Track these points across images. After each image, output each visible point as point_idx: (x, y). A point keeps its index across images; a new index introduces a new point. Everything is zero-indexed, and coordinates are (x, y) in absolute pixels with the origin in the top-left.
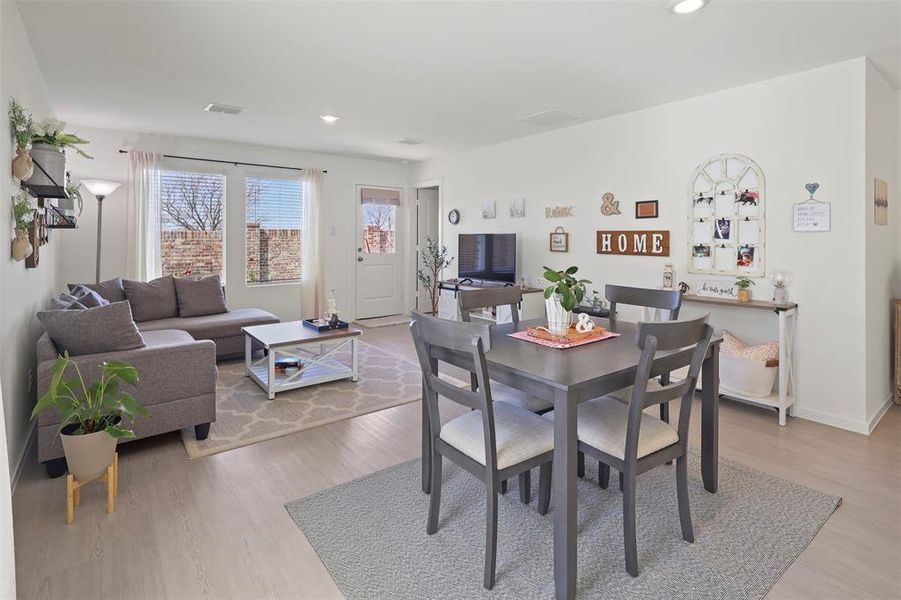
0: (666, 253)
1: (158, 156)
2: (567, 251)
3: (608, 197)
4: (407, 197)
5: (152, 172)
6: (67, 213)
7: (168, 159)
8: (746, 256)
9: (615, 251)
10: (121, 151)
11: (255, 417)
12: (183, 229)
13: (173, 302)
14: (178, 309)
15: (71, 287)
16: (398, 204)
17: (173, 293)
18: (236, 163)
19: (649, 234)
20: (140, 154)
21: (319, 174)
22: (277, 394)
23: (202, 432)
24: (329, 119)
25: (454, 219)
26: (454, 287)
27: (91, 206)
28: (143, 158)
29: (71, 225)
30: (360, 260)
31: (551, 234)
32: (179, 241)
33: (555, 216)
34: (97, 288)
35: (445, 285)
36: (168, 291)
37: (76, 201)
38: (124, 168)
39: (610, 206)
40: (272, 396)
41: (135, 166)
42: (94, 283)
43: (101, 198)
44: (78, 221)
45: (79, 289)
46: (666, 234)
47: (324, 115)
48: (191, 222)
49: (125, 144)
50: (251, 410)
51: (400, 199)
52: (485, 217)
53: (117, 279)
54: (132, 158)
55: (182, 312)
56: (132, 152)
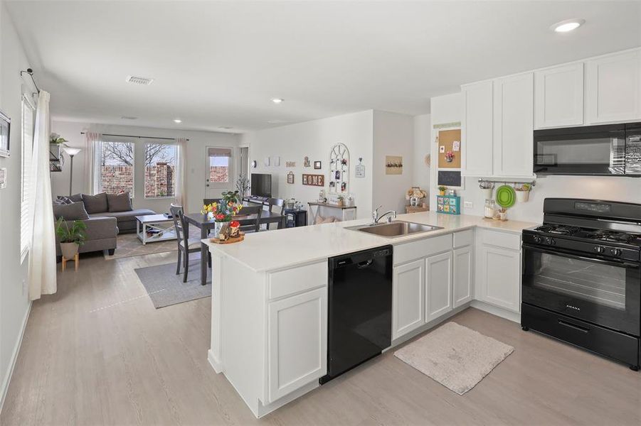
0: (323, 185)
1: (100, 135)
2: (293, 183)
3: (307, 159)
4: (235, 153)
5: (97, 142)
6: (58, 165)
7: (104, 136)
8: (344, 187)
9: (308, 184)
10: (82, 133)
11: (134, 250)
12: (123, 163)
13: (106, 205)
14: (108, 208)
15: (59, 197)
16: (230, 156)
17: (106, 201)
18: (139, 137)
19: (318, 176)
20: (91, 134)
21: (184, 142)
22: (147, 243)
23: (111, 252)
24: (178, 121)
27: (68, 160)
28: (92, 136)
29: (60, 170)
30: (208, 186)
31: (288, 175)
32: (117, 173)
33: (290, 166)
34: (71, 197)
36: (104, 200)
38: (83, 141)
39: (307, 163)
40: (144, 244)
41: (88, 140)
42: (69, 195)
43: (72, 156)
44: (62, 168)
45: (63, 198)
46: (323, 176)
47: (175, 120)
48: (128, 159)
49: (84, 129)
50: (133, 248)
51: (232, 153)
52: (266, 165)
53: (80, 194)
54: (87, 136)
55: (110, 210)
56: (87, 133)
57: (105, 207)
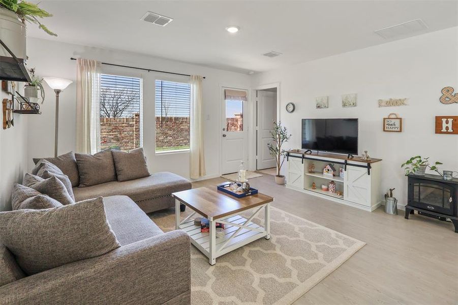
1: (98, 63)
2: (401, 131)
3: (448, 90)
4: (251, 95)
5: (94, 74)
6: (32, 100)
7: (104, 66)
10: (72, 59)
13: (113, 169)
14: (116, 175)
15: (36, 161)
16: (246, 100)
17: (112, 163)
18: (149, 70)
20: (86, 62)
21: (201, 79)
24: (233, 30)
25: (291, 108)
26: (301, 155)
27: (51, 97)
28: (87, 64)
29: (35, 111)
30: (224, 136)
31: (384, 119)
33: (388, 106)
34: (56, 161)
35: (291, 154)
36: (108, 161)
37: (39, 92)
38: (74, 70)
40: (213, 262)
41: (82, 69)
42: (53, 156)
43: (58, 92)
44: (41, 108)
47: (229, 26)
49: (75, 53)
51: (247, 97)
52: (318, 107)
53: (70, 153)
54: (80, 64)
55: (120, 177)
56: (80, 59)
57: (110, 173)
